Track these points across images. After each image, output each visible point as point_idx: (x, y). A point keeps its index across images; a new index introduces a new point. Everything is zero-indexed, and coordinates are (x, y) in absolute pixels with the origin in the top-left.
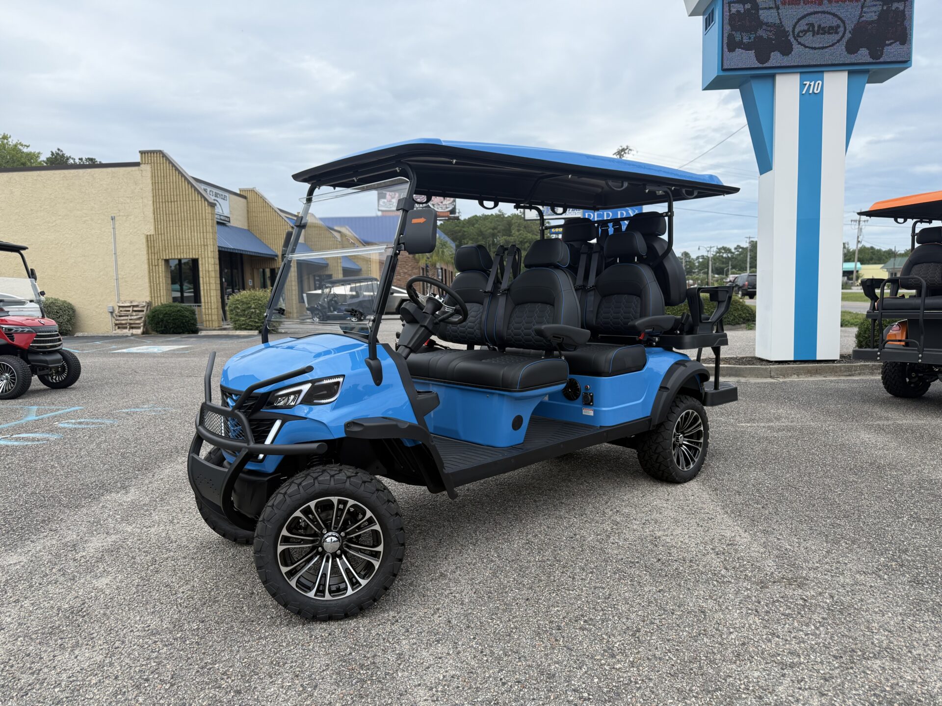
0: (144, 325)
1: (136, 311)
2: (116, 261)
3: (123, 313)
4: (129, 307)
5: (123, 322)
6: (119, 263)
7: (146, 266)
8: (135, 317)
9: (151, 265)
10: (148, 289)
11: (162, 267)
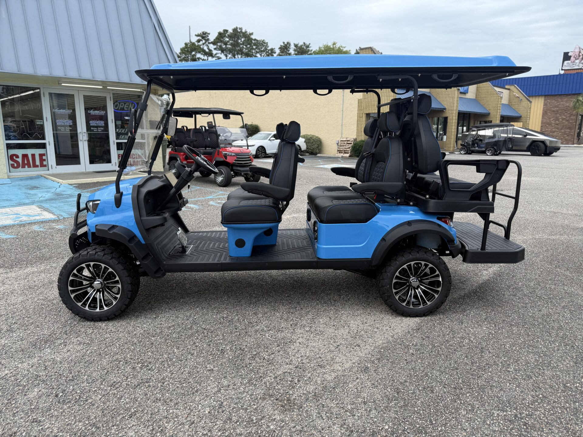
0: (351, 152)
1: (348, 144)
2: (343, 115)
3: (342, 145)
4: (345, 141)
5: (341, 149)
6: (344, 116)
7: (356, 118)
8: (347, 147)
9: (359, 117)
10: (356, 131)
11: (364, 118)
